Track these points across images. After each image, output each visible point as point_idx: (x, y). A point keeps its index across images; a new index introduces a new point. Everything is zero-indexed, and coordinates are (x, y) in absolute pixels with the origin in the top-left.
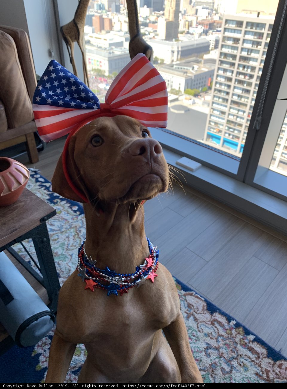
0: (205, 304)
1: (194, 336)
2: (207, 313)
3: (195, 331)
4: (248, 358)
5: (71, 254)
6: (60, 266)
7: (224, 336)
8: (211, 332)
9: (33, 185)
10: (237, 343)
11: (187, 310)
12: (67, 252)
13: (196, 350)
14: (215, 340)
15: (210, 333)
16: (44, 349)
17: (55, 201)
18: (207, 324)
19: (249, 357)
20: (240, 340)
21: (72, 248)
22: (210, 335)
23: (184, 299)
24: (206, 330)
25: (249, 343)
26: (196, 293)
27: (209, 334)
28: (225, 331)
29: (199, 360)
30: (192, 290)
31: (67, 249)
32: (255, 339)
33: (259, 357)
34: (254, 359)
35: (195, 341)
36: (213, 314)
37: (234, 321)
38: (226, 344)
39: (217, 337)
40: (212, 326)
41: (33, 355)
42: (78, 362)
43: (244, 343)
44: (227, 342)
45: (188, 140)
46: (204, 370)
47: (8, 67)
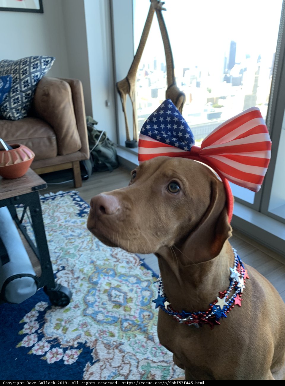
5: (80, 254)
6: (68, 262)
9: (69, 202)
12: (78, 252)
16: (31, 320)
17: (83, 215)
21: (83, 250)
29: (165, 352)
31: (79, 251)
41: (20, 322)
42: (54, 334)
46: (166, 362)
47: (62, 106)
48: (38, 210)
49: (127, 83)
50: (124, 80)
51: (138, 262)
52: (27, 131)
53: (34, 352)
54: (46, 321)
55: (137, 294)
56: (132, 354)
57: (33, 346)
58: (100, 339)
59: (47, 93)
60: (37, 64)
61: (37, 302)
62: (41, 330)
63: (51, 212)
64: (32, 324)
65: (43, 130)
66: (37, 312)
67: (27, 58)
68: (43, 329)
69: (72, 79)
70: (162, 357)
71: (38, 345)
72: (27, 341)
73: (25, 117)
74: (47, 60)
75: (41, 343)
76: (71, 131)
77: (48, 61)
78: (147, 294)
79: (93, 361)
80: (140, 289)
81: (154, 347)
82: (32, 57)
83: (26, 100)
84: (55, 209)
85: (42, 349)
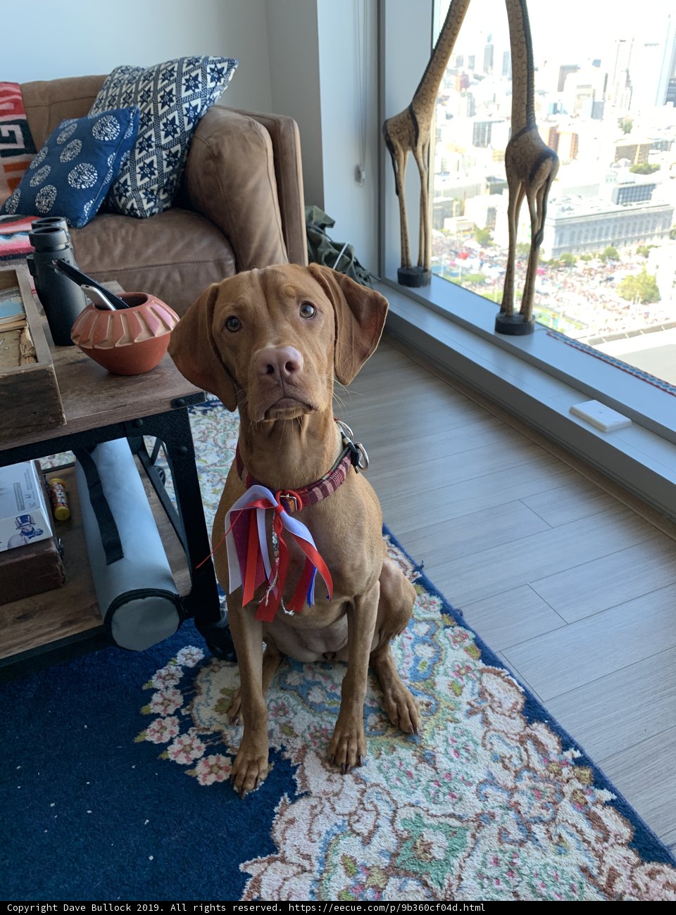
0: (521, 701)
1: (467, 751)
2: (518, 718)
3: (475, 743)
4: (577, 831)
7: (538, 773)
8: (511, 756)
10: (563, 794)
11: (474, 701)
13: (459, 777)
14: (513, 773)
15: (508, 756)
16: (166, 684)
18: (508, 737)
19: (581, 831)
20: (574, 793)
22: (507, 761)
23: (476, 677)
24: (501, 749)
25: (594, 804)
26: (511, 675)
27: (505, 757)
28: (546, 764)
29: (458, 796)
30: (503, 667)
32: (612, 801)
33: (606, 840)
34: (592, 838)
35: (464, 761)
36: (531, 724)
37: (578, 751)
38: (534, 789)
39: (520, 769)
40: (518, 744)
41: (145, 687)
42: (214, 723)
43: (582, 801)
44: (541, 786)
45: (619, 368)
46: (460, 818)
47: (251, 184)
48: (185, 449)
49: (410, 122)
50: (403, 113)
51: (409, 573)
52: (170, 245)
53: (172, 758)
54: (197, 691)
55: (402, 650)
56: (384, 789)
57: (171, 742)
58: (313, 747)
59: (216, 153)
60: (196, 78)
61: (183, 647)
62: (188, 710)
63: (220, 437)
64: (168, 694)
65: (205, 243)
66: (180, 668)
67: (172, 62)
68: (193, 707)
69: (276, 116)
70: (451, 806)
71: (180, 742)
72: (158, 732)
73: (165, 210)
74: (219, 66)
75: (186, 739)
76: (270, 247)
77: (223, 68)
78: (426, 652)
79: (297, 794)
80: (410, 638)
81: (434, 779)
82: (186, 61)
83: (171, 168)
84: (229, 430)
85: (188, 753)
